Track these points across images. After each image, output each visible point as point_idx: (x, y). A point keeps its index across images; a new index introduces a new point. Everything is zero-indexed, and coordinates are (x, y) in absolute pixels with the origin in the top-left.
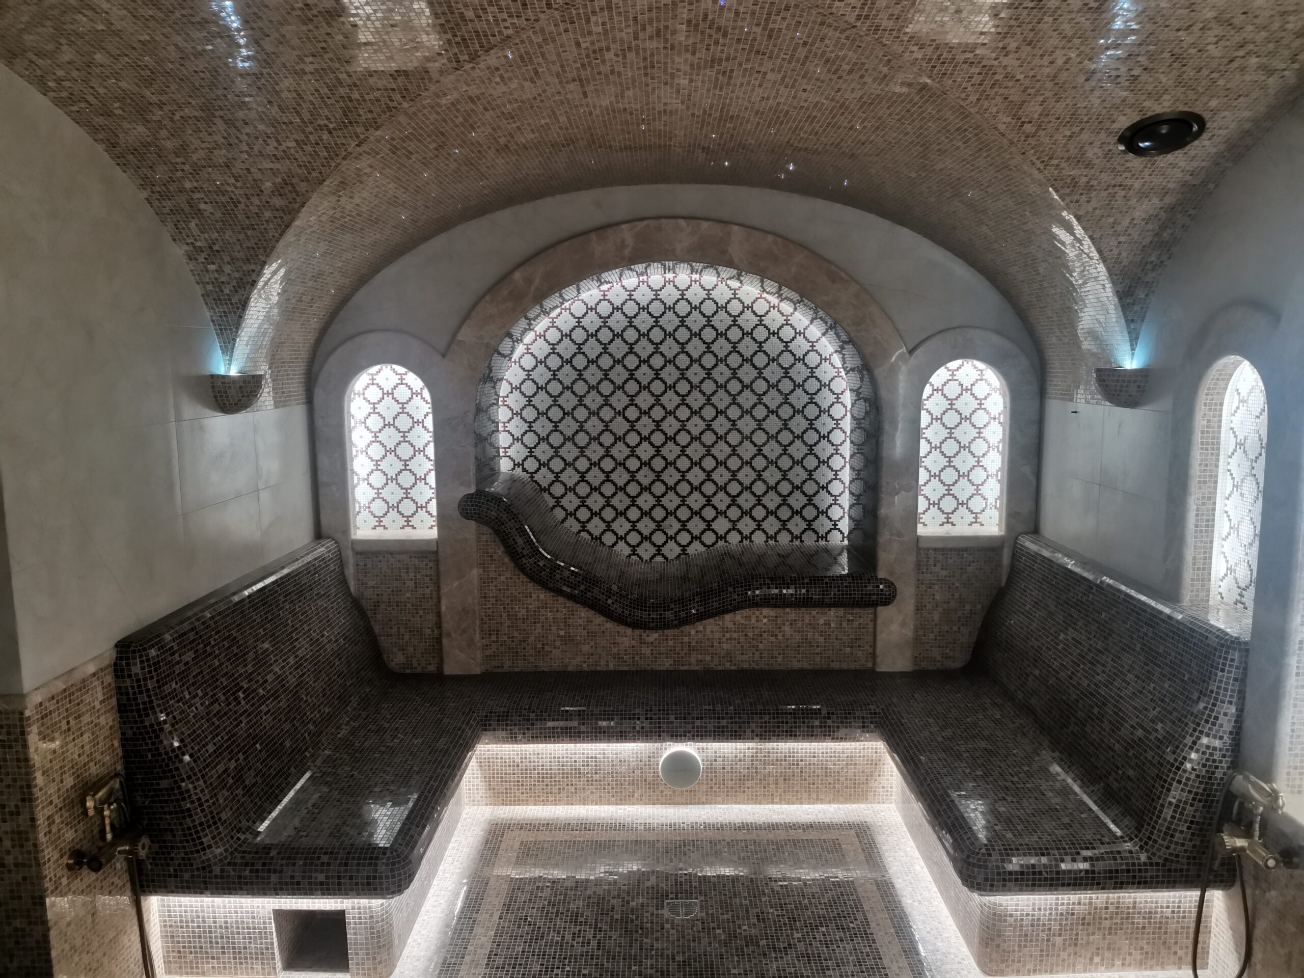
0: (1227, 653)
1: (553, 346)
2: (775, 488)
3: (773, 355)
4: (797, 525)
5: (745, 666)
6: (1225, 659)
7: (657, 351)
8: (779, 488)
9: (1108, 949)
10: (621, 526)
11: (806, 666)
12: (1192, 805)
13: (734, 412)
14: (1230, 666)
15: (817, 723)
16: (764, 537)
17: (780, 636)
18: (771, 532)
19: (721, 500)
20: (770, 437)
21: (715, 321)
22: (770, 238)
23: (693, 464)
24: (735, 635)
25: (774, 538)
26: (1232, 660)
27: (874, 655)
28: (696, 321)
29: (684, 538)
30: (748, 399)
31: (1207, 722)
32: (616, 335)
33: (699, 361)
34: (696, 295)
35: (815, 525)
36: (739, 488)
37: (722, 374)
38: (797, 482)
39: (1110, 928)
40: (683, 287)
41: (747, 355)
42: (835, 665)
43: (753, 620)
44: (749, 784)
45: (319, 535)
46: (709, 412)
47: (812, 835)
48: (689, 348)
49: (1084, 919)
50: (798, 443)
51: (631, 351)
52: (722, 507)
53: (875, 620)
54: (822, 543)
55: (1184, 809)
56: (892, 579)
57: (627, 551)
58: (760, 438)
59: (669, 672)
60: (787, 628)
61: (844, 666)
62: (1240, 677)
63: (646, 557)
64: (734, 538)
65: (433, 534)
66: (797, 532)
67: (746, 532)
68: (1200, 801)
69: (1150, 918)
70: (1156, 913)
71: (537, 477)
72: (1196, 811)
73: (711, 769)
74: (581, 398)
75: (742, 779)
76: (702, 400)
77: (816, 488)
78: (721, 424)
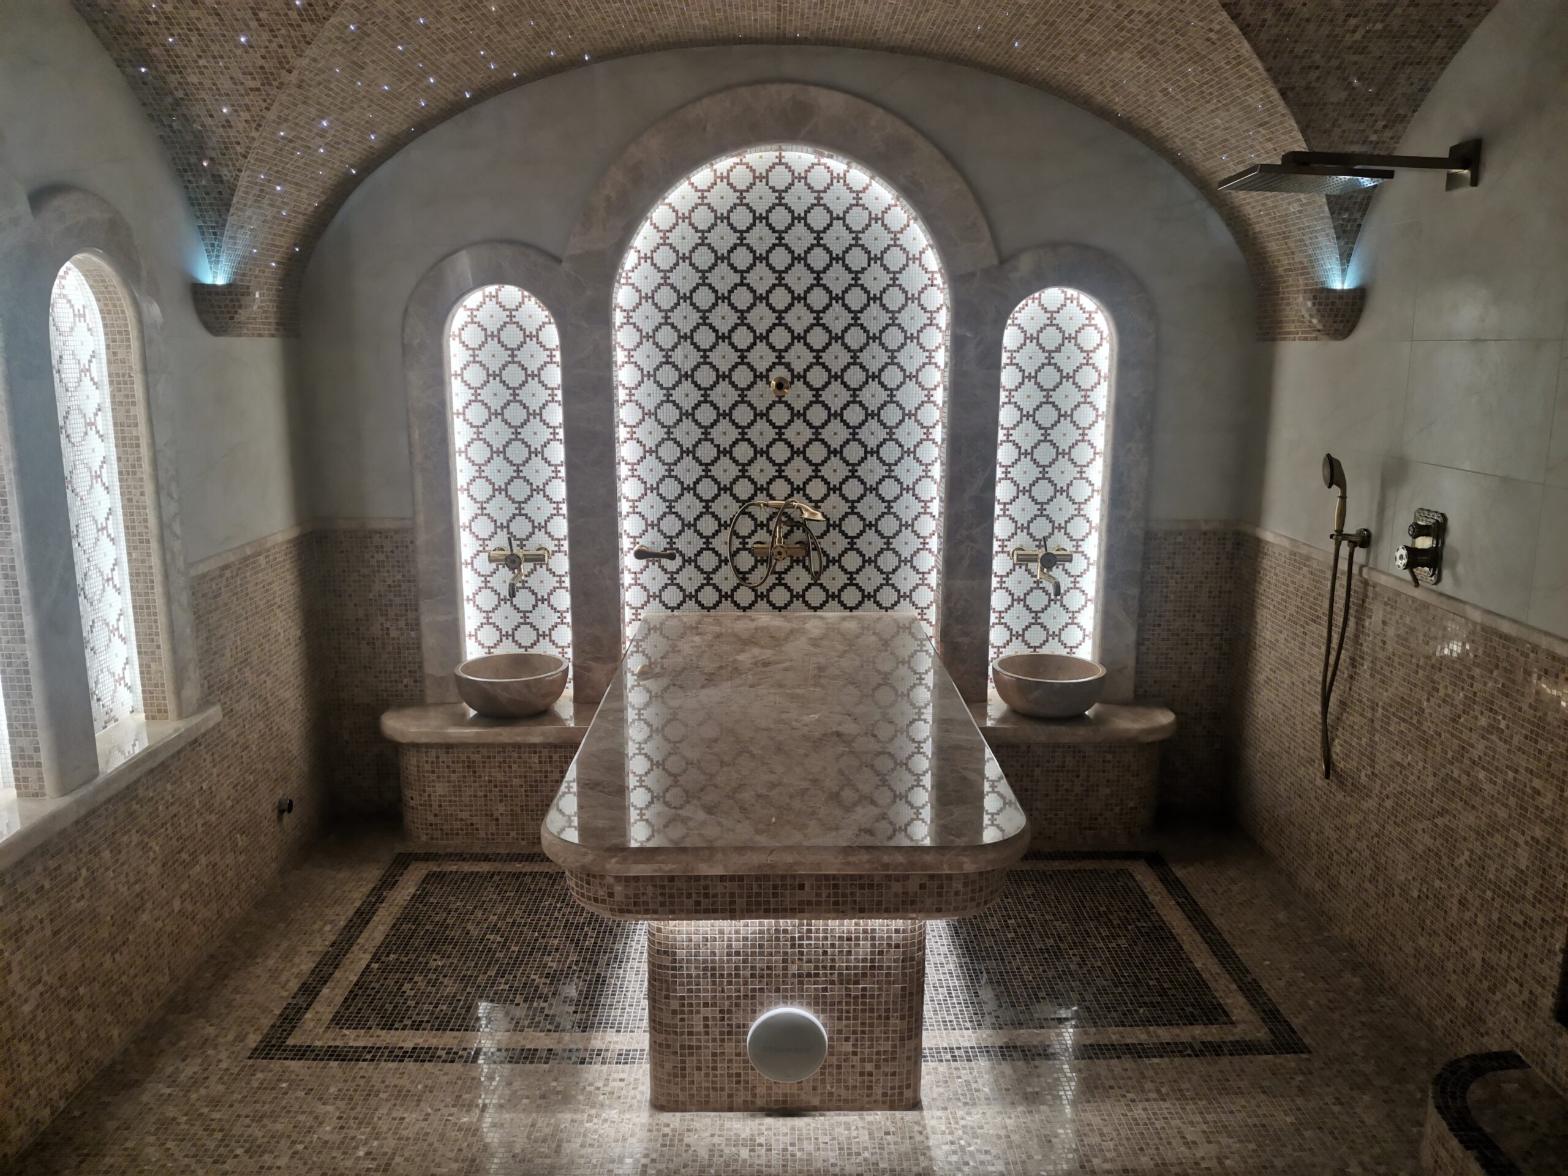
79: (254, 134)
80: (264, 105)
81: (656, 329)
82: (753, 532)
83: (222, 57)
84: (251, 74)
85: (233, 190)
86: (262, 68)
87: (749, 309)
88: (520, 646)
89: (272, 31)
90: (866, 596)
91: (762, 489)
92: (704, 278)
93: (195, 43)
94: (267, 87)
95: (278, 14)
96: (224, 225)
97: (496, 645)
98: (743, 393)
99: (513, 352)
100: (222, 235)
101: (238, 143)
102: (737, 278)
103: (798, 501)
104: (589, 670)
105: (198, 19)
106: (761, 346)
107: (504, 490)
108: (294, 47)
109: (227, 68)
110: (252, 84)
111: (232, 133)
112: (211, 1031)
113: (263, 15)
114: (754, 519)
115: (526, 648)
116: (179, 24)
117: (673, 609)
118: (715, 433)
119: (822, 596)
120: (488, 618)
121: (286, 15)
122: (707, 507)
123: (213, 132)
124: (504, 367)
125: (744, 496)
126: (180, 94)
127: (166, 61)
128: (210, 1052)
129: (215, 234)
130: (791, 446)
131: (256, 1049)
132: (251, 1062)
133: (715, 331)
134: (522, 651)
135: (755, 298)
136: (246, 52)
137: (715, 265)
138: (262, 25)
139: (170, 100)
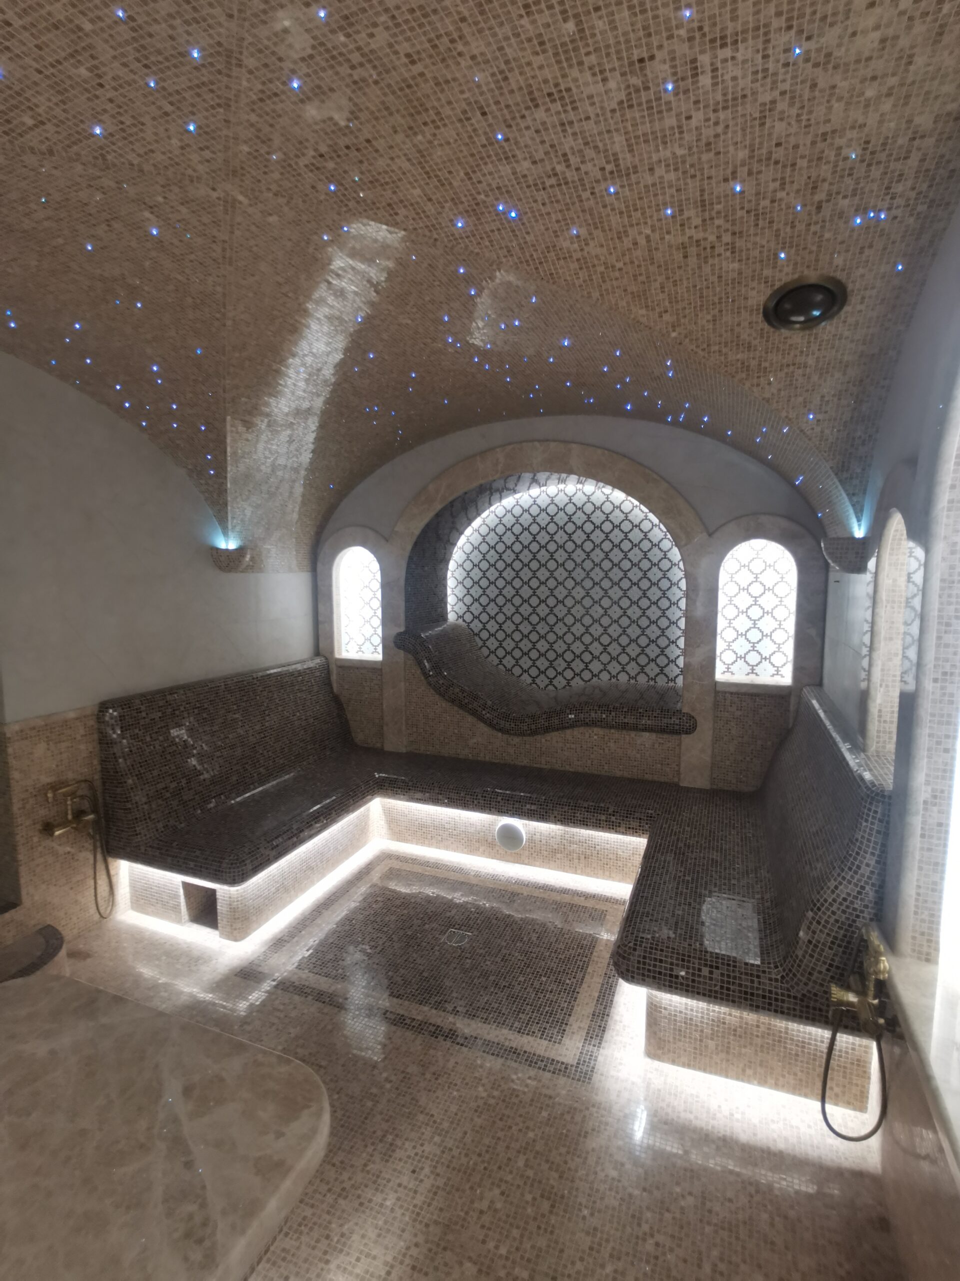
0: (871, 803)
1: (484, 537)
2: (636, 641)
3: (636, 542)
4: (652, 670)
5: (580, 770)
6: (869, 810)
7: (552, 539)
8: (639, 641)
9: (761, 1065)
10: (526, 663)
11: (626, 775)
12: (830, 948)
13: (606, 584)
14: (874, 818)
15: (603, 818)
16: (627, 678)
17: (607, 751)
18: (633, 674)
19: (596, 648)
20: (633, 603)
21: (593, 518)
22: (599, 451)
23: (576, 620)
24: (573, 746)
25: (635, 678)
26: (876, 812)
27: (679, 773)
28: (579, 518)
29: (569, 674)
30: (616, 574)
31: (850, 869)
32: (524, 529)
33: (581, 546)
34: (579, 499)
35: (666, 670)
36: (609, 640)
37: (597, 555)
38: (653, 637)
39: (762, 1046)
40: (570, 494)
41: (616, 542)
42: (648, 777)
43: (587, 735)
44: (559, 856)
45: (317, 653)
46: (588, 584)
47: (589, 904)
48: (574, 537)
49: (735, 1030)
50: (654, 607)
51: (534, 539)
52: (596, 653)
53: (680, 745)
54: (671, 684)
55: (823, 950)
56: (693, 714)
57: (529, 680)
58: (625, 603)
59: (524, 767)
60: (612, 744)
61: (656, 778)
62: (883, 830)
63: (542, 686)
64: (605, 676)
65: (379, 657)
66: (652, 675)
67: (614, 673)
68: (839, 946)
69: (803, 1047)
70: (809, 1044)
71: (472, 626)
72: (835, 955)
73: (531, 840)
74: (501, 573)
75: (554, 852)
76: (583, 575)
77: (667, 642)
78: (597, 593)
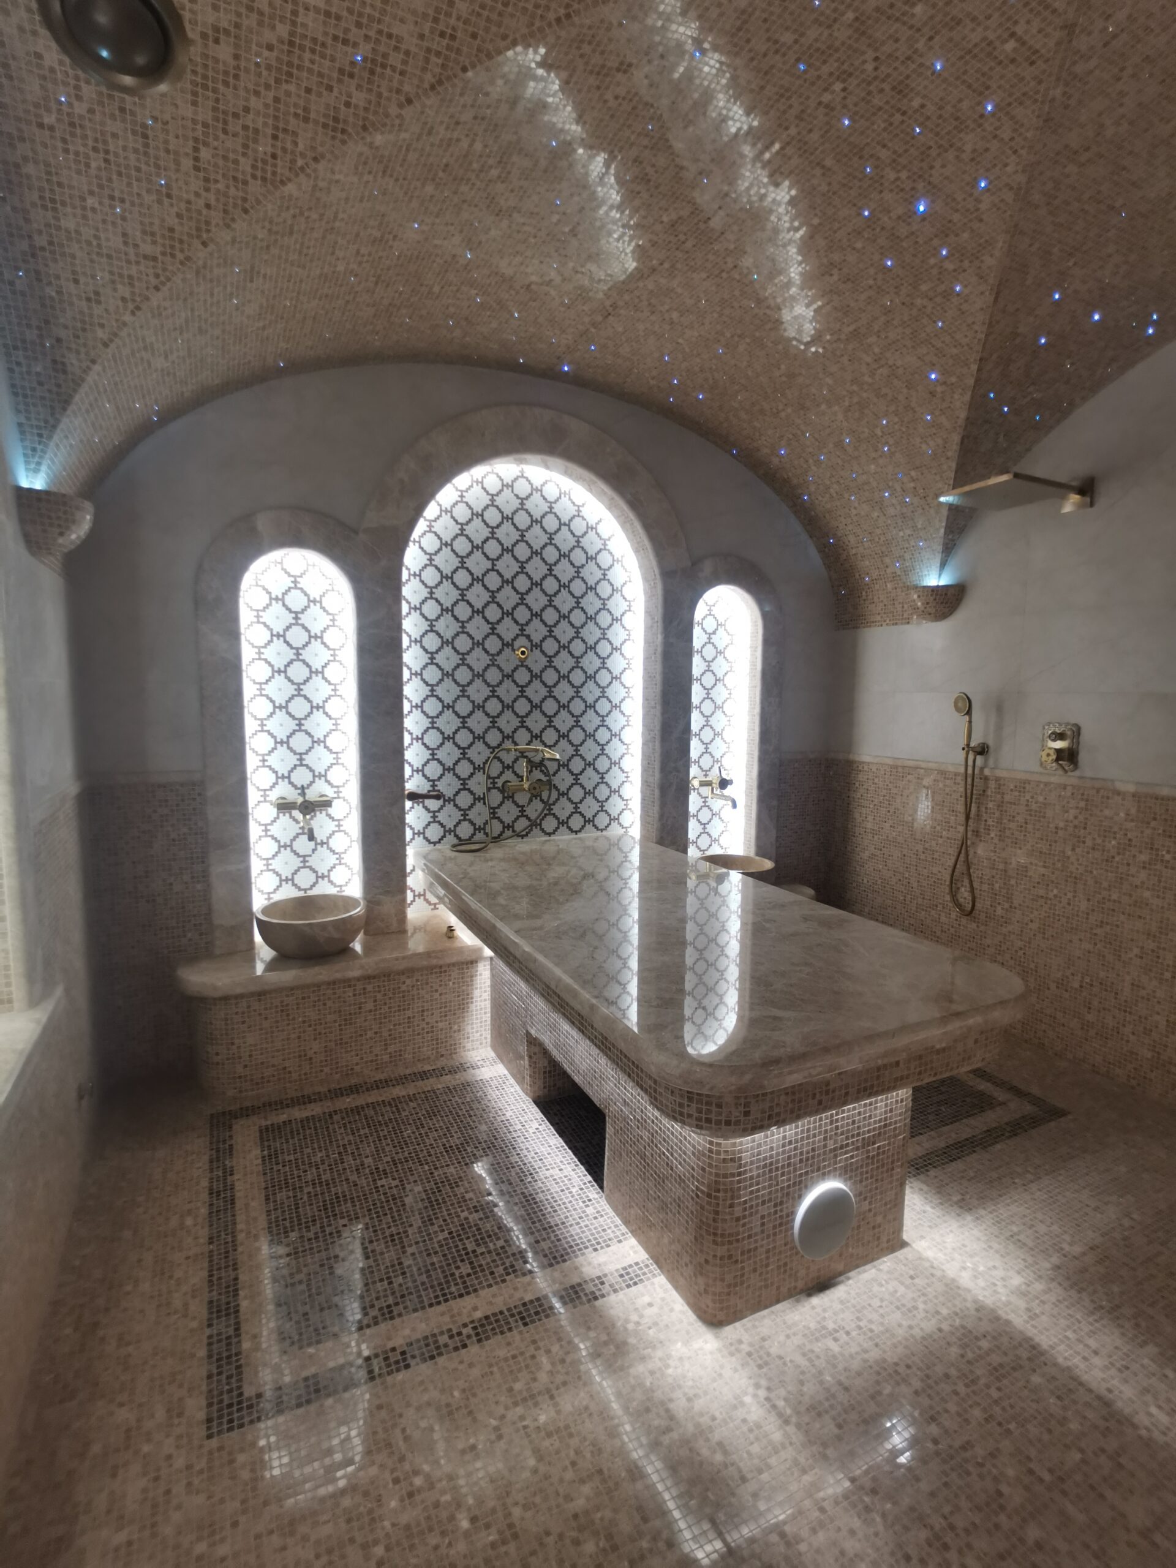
79: (127, 318)
80: (153, 281)
81: (423, 602)
82: (502, 773)
83: (122, 201)
84: (153, 234)
85: (78, 383)
86: (171, 230)
87: (499, 590)
88: (300, 889)
89: (206, 180)
90: (587, 821)
91: (508, 737)
92: (462, 562)
93: (93, 172)
94: (168, 259)
95: (225, 158)
96: (54, 427)
97: (275, 890)
98: (493, 657)
99: (297, 616)
100: (50, 438)
101: (102, 326)
102: (489, 565)
103: (536, 745)
104: (378, 903)
105: (114, 135)
106: (508, 621)
107: (285, 743)
108: (225, 211)
109: (124, 219)
110: (147, 248)
111: (98, 310)
112: (124, 1415)
113: (205, 154)
114: (502, 762)
115: (305, 890)
116: (85, 137)
117: (435, 843)
118: (470, 691)
119: (554, 823)
120: (268, 865)
121: (236, 162)
122: (464, 754)
123: (71, 304)
124: (288, 628)
125: (494, 744)
126: (41, 241)
127: (41, 189)
128: (146, 1448)
129: (40, 435)
130: (530, 701)
131: (209, 1420)
132: (214, 1443)
133: (471, 606)
134: (301, 894)
135: (503, 581)
136: (159, 202)
137: (471, 552)
138: (197, 169)
139: (24, 246)
